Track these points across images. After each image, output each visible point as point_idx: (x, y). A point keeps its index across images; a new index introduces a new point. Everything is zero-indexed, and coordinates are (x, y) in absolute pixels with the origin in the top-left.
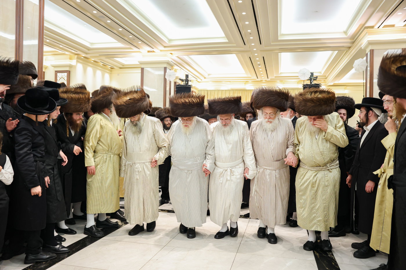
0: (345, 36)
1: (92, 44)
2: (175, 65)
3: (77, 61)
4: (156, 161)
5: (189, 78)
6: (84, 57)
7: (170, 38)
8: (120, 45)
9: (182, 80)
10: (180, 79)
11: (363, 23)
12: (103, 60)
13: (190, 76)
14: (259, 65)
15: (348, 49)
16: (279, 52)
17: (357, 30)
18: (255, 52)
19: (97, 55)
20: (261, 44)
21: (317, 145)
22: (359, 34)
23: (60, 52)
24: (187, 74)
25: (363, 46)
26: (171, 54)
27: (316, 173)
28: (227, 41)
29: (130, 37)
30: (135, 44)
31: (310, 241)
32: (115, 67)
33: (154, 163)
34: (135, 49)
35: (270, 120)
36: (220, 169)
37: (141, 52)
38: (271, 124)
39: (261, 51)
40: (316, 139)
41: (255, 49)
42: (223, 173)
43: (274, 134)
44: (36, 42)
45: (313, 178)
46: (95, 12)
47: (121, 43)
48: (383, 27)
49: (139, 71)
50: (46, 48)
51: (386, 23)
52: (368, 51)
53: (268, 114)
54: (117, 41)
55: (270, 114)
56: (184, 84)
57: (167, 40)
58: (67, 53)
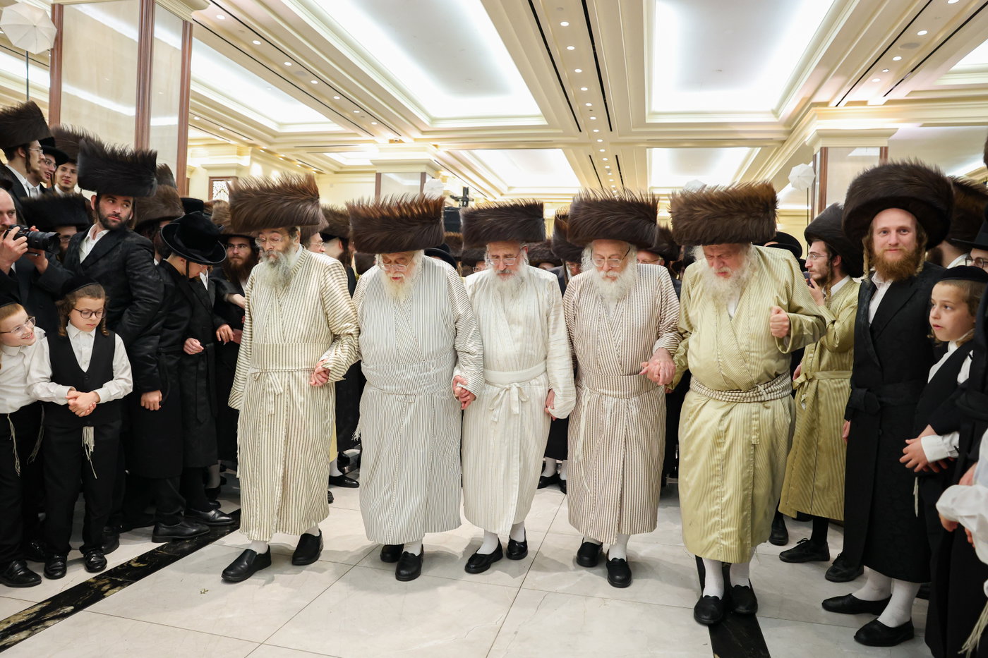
0: (773, 119)
1: (281, 125)
2: (443, 169)
3: (252, 158)
4: (327, 372)
5: (470, 196)
6: (266, 151)
7: (434, 115)
8: (335, 127)
9: (456, 197)
10: (452, 197)
11: (809, 96)
12: (305, 158)
13: (471, 191)
14: (609, 171)
15: (780, 145)
16: (648, 147)
17: (798, 106)
18: (601, 145)
19: (291, 146)
20: (611, 130)
21: (732, 333)
22: (800, 117)
23: (220, 140)
24: (466, 186)
25: (808, 140)
26: (436, 146)
27: (728, 408)
28: (544, 122)
29: (355, 112)
30: (365, 127)
31: (711, 596)
32: (325, 171)
33: (320, 377)
34: (365, 137)
35: (611, 274)
36: (491, 386)
37: (377, 143)
38: (614, 284)
39: (612, 143)
40: (730, 316)
41: (600, 141)
42: (500, 397)
43: (623, 306)
44: (174, 120)
45: (721, 420)
46: (288, 64)
47: (337, 124)
48: (846, 105)
49: (373, 179)
50: (192, 133)
51: (853, 96)
52: (817, 151)
53: (606, 259)
54: (330, 121)
55: (610, 258)
56: (460, 205)
57: (427, 118)
58: (232, 142)
